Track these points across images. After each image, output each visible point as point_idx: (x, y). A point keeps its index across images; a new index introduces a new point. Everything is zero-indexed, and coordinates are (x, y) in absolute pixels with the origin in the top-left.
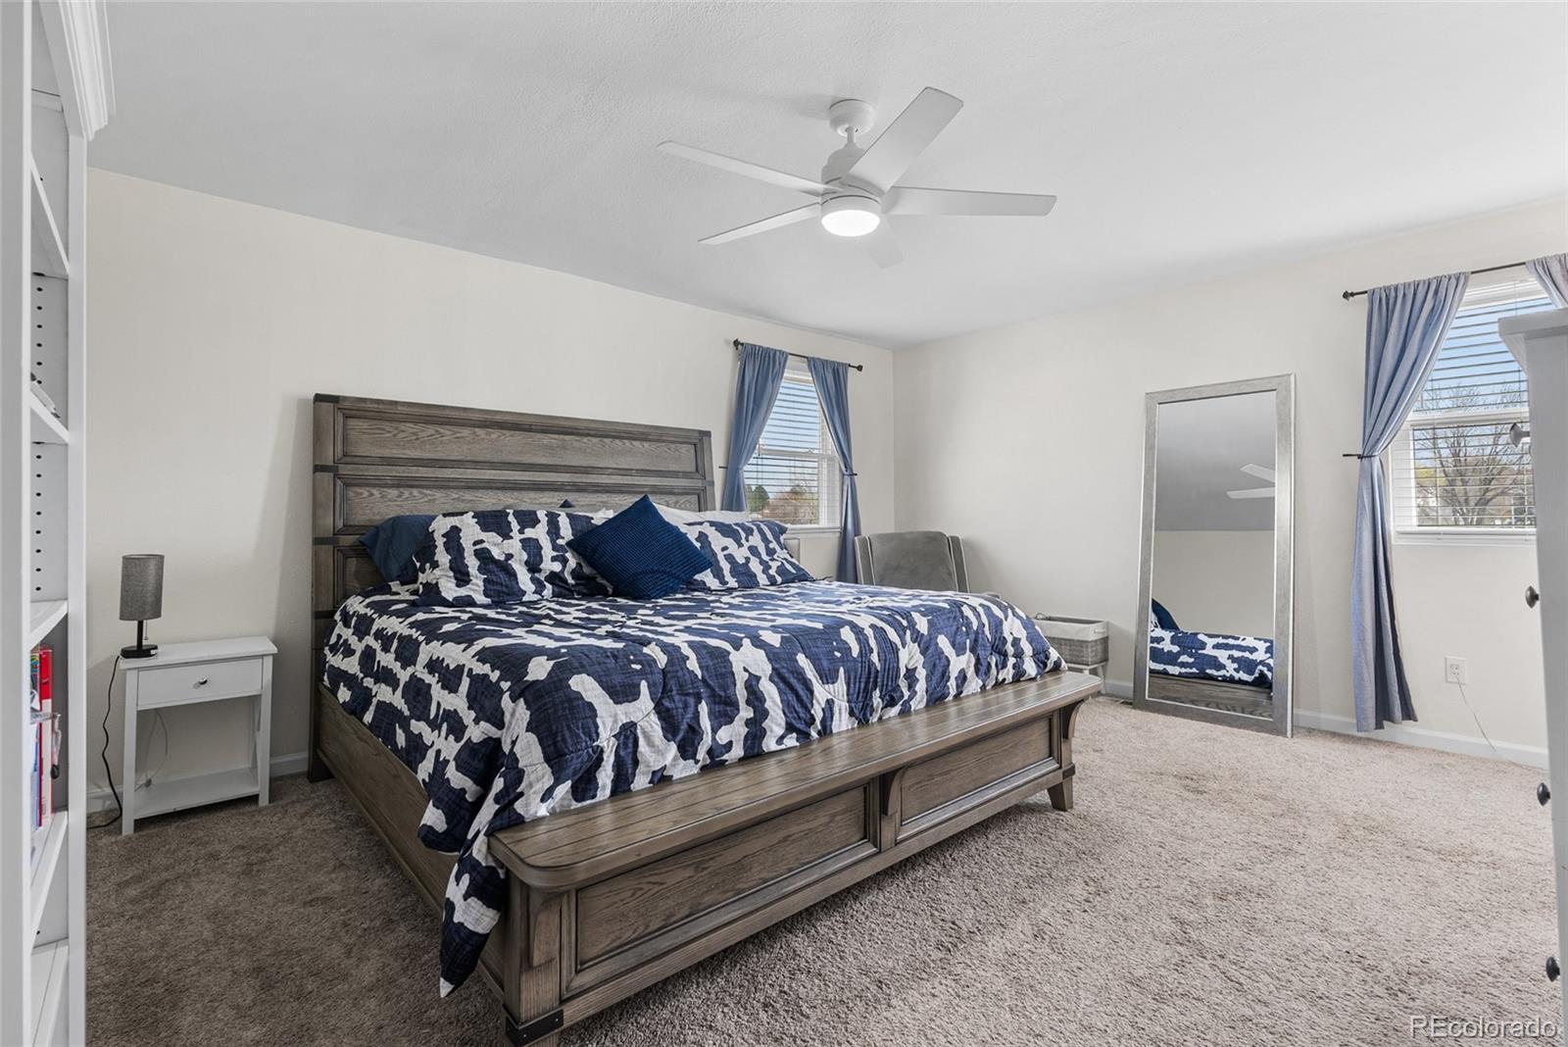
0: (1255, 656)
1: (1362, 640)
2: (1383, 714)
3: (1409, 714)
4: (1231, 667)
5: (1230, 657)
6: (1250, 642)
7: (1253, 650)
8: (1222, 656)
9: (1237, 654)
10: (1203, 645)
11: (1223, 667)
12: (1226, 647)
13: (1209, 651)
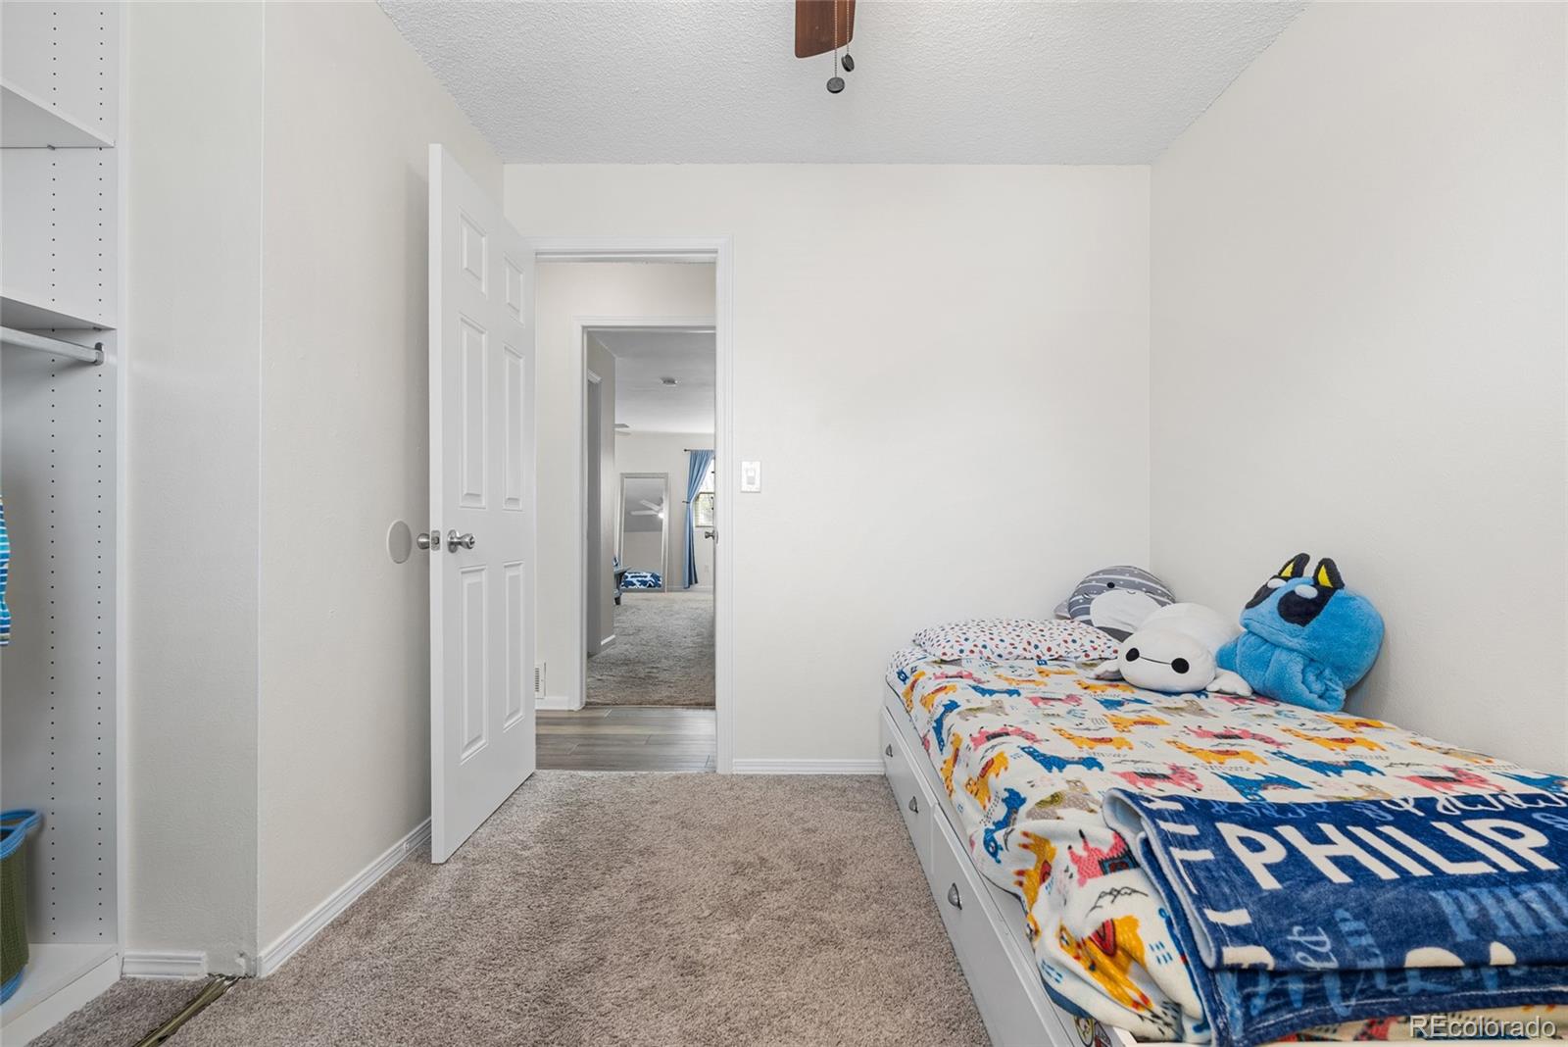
0: (647, 579)
1: (685, 572)
2: (690, 583)
3: (696, 582)
4: (638, 584)
5: (638, 581)
6: (644, 574)
7: (645, 577)
8: (634, 580)
9: (640, 579)
10: (627, 577)
11: (635, 585)
12: (636, 577)
13: (629, 579)
